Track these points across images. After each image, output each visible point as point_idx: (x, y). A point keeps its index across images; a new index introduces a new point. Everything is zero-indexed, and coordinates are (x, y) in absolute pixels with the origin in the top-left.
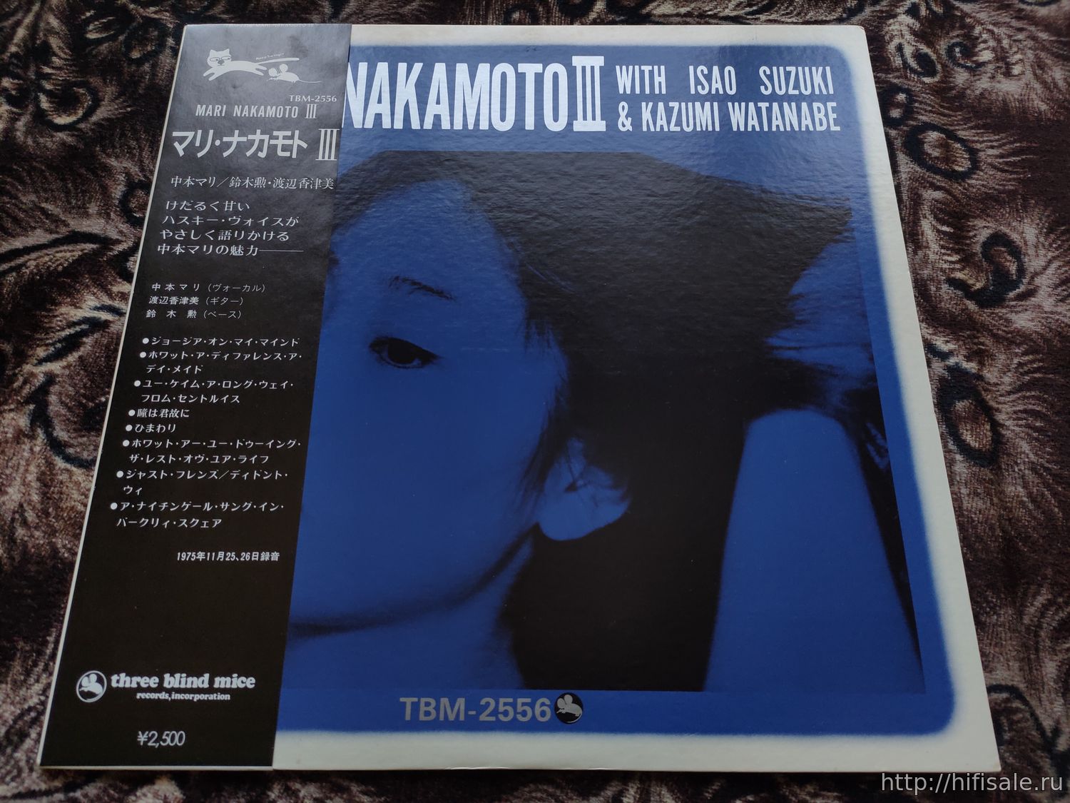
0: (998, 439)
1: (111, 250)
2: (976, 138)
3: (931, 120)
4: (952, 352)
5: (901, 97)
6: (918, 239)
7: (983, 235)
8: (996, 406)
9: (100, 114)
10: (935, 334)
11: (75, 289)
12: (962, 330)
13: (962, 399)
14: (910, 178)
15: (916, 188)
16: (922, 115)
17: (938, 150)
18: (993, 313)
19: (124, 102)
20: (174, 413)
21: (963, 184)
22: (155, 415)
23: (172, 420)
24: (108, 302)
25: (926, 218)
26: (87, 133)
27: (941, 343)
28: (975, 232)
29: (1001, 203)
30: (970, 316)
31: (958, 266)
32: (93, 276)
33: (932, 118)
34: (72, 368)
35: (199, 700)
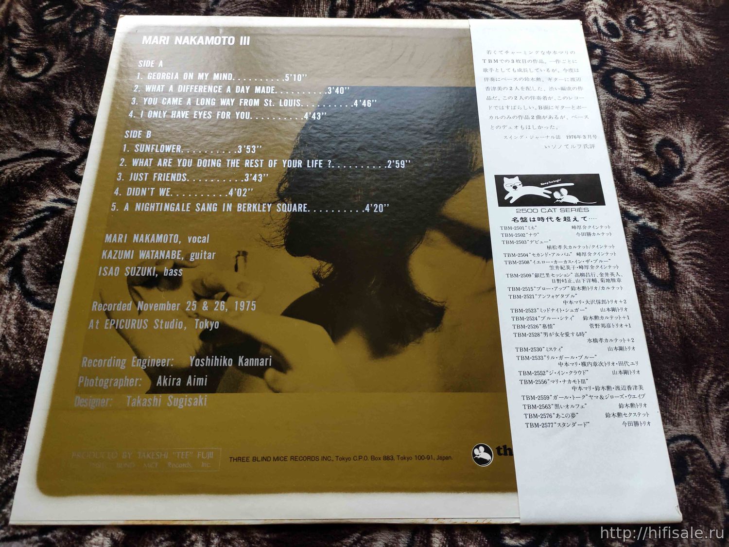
2: (648, 78)
4: (641, 216)
6: (614, 143)
7: (656, 140)
8: (670, 250)
9: (55, 70)
12: (646, 201)
13: (649, 246)
21: (641, 107)
26: (46, 82)
29: (667, 119)
30: (650, 191)
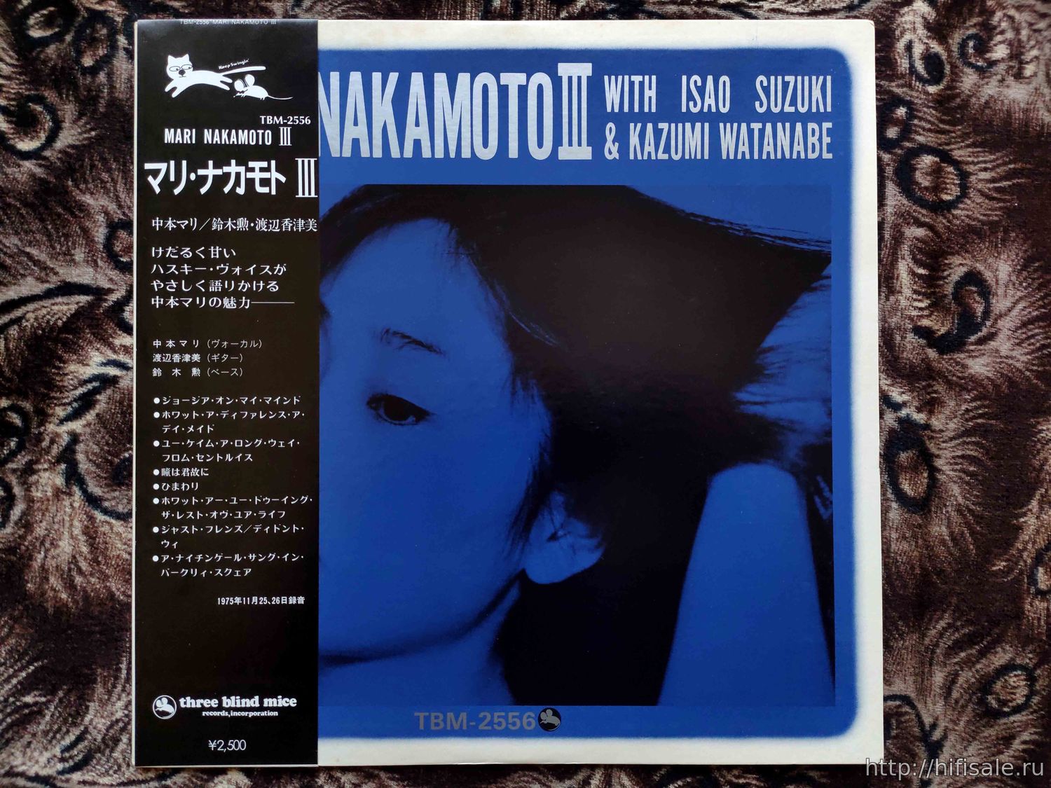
0: (933, 483)
1: (106, 300)
3: (928, 141)
5: (901, 112)
10: (892, 385)
11: (79, 346)
14: (896, 213)
15: (899, 225)
16: (920, 135)
17: (929, 178)
18: (951, 359)
19: (86, 123)
20: (195, 472)
22: (178, 474)
23: (193, 479)
24: (114, 357)
25: (904, 259)
27: (897, 395)
28: (950, 271)
31: (926, 313)
32: (93, 331)
33: (929, 139)
34: (92, 426)
35: (253, 717)
